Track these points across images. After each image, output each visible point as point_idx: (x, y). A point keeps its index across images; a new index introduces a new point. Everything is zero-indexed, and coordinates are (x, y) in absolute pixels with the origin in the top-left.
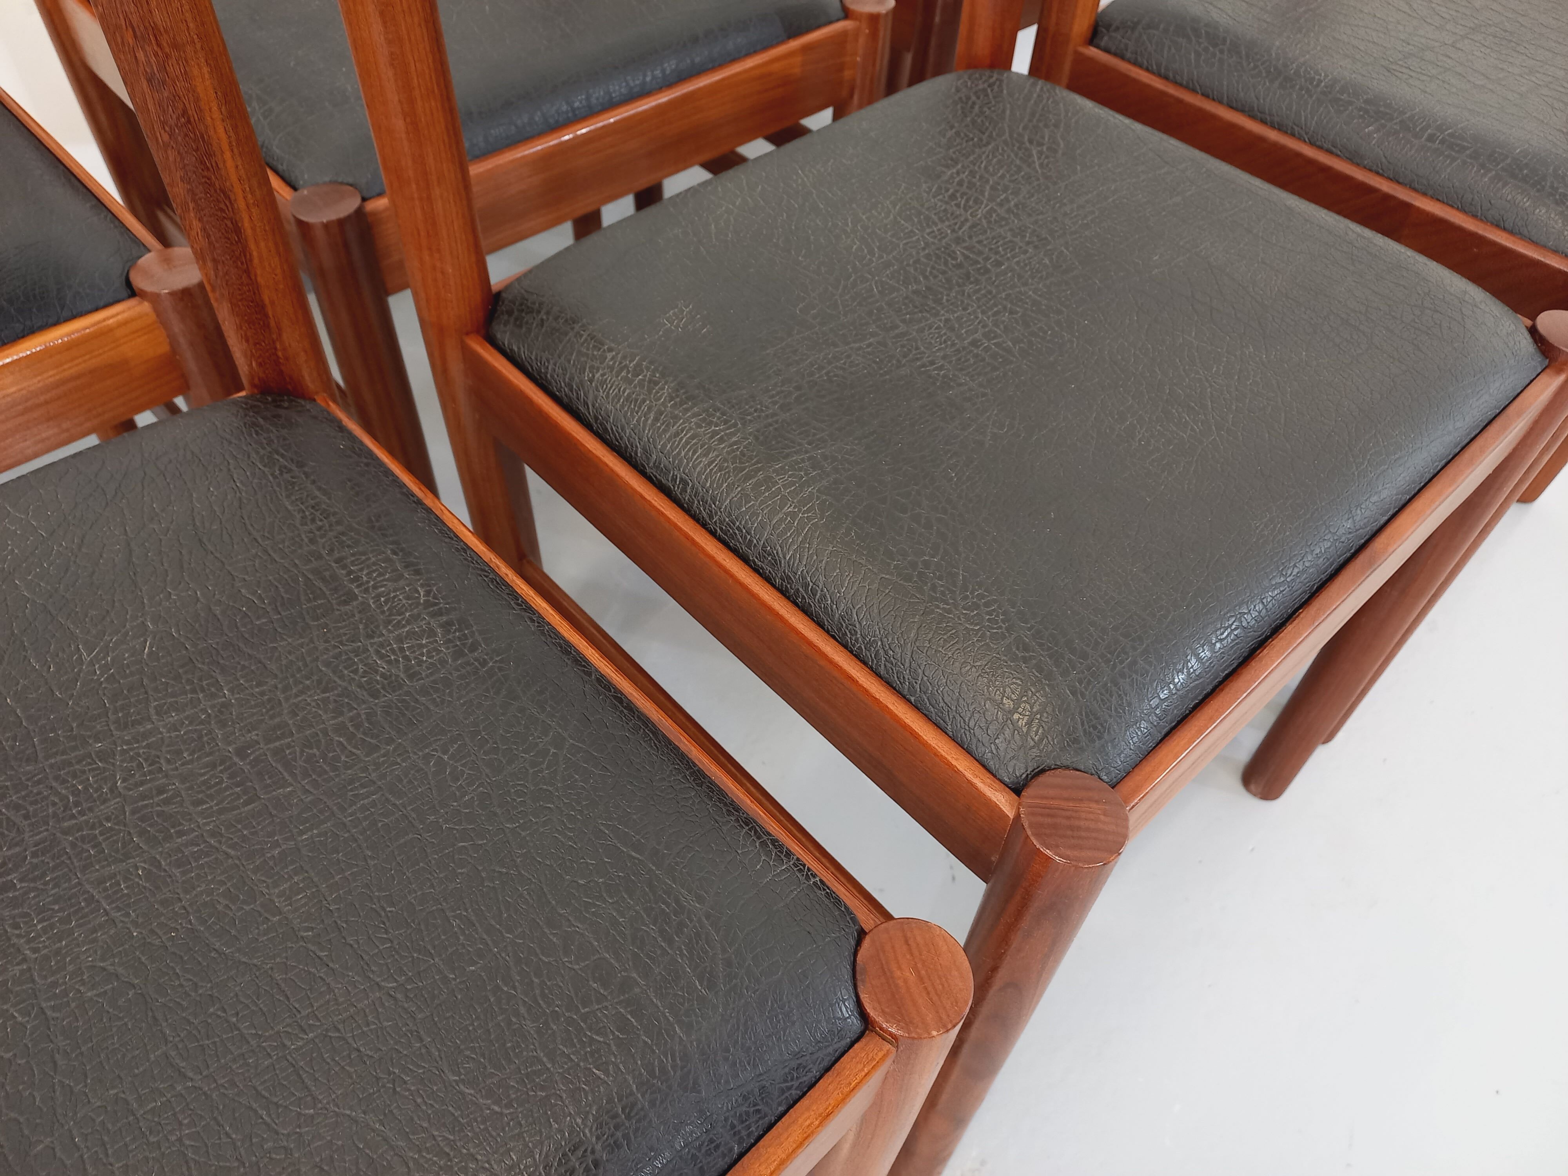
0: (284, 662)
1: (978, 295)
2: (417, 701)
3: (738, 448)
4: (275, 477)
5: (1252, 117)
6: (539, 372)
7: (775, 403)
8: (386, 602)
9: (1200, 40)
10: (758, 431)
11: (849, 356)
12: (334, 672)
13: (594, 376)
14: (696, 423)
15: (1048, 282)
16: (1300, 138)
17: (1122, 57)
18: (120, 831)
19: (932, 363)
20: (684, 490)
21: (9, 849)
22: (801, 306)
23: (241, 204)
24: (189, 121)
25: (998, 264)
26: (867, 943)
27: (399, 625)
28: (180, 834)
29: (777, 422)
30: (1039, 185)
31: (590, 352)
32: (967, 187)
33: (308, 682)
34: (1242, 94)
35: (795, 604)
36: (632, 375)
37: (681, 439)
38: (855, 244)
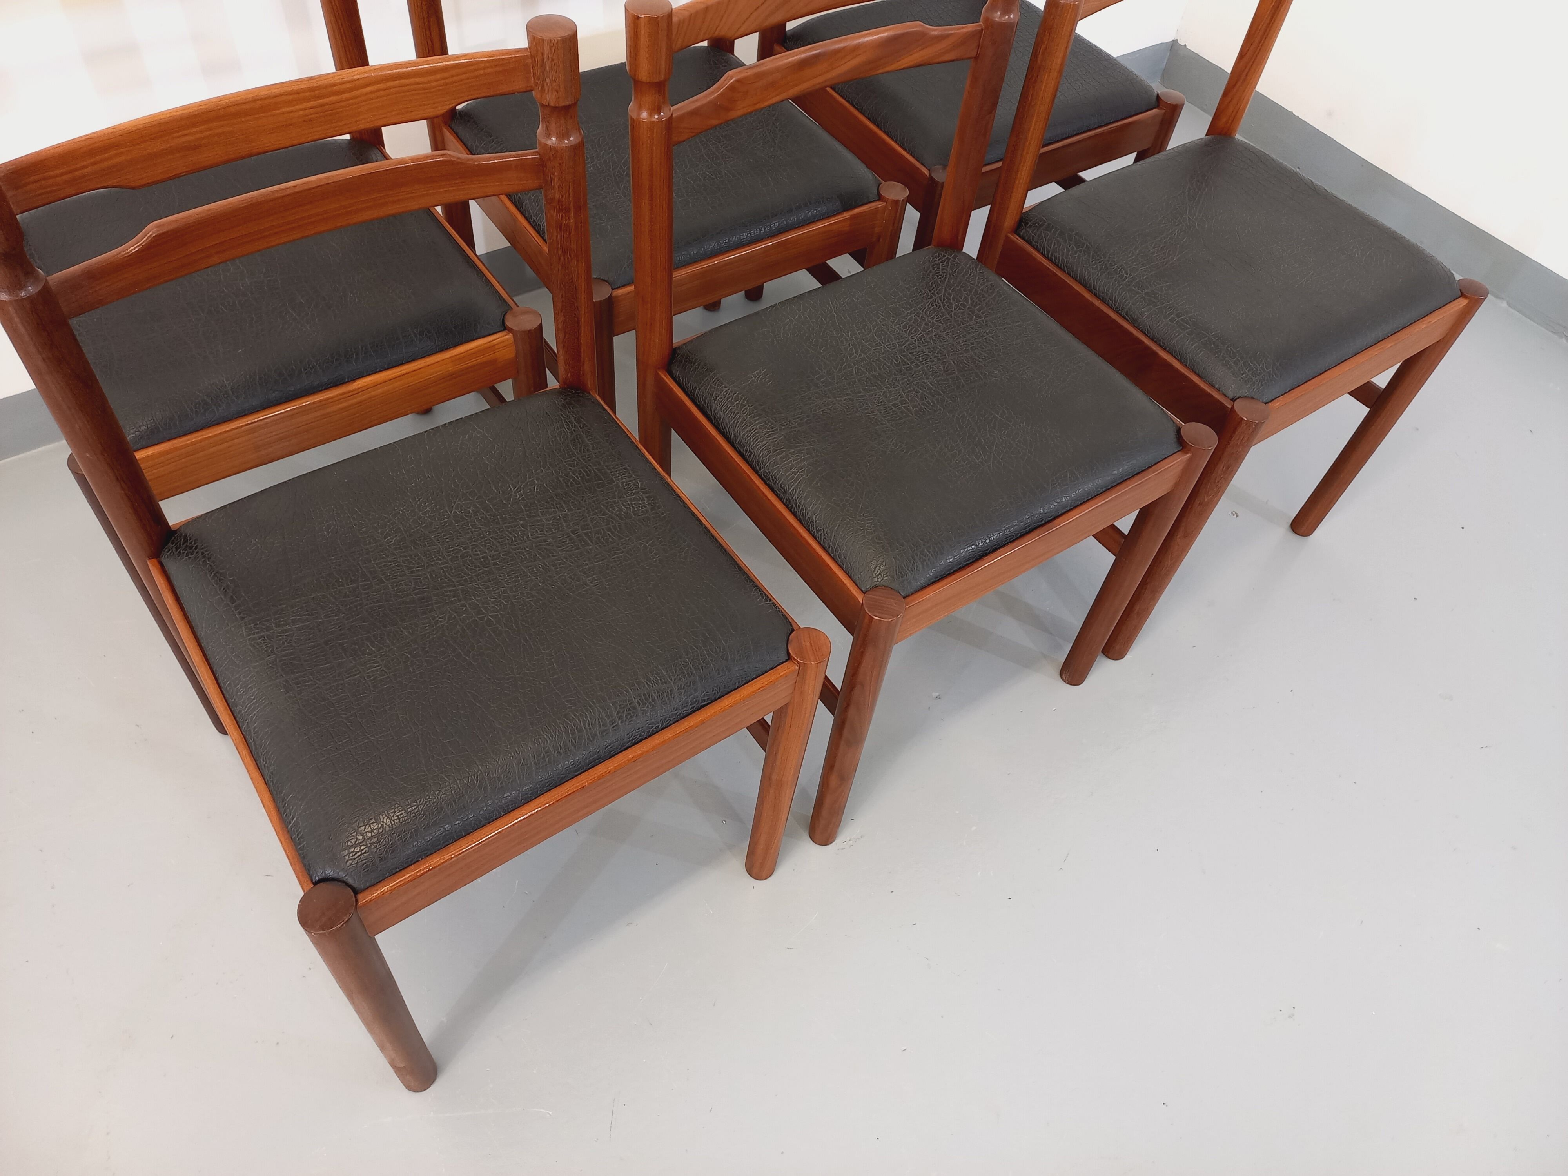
0: (587, 502)
1: (903, 381)
2: (637, 523)
3: (776, 441)
4: (581, 428)
5: (1090, 291)
6: (691, 392)
7: (796, 422)
8: (626, 485)
9: (1071, 243)
10: (786, 434)
11: (835, 404)
12: (606, 509)
13: (716, 398)
14: (759, 427)
15: (939, 378)
16: (1111, 307)
17: (1030, 243)
18: (531, 552)
19: (872, 412)
20: (750, 456)
21: (494, 552)
22: (817, 376)
23: (583, 312)
24: (572, 281)
25: (917, 366)
26: (794, 633)
27: (631, 495)
28: (553, 556)
29: (795, 431)
30: (950, 325)
31: (716, 387)
32: (913, 322)
33: (597, 511)
34: (1086, 277)
35: (790, 511)
36: (734, 401)
37: (752, 433)
38: (850, 346)
